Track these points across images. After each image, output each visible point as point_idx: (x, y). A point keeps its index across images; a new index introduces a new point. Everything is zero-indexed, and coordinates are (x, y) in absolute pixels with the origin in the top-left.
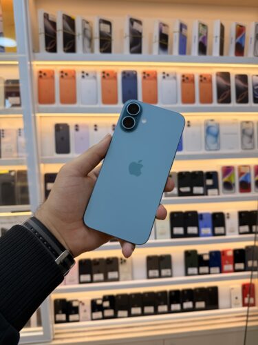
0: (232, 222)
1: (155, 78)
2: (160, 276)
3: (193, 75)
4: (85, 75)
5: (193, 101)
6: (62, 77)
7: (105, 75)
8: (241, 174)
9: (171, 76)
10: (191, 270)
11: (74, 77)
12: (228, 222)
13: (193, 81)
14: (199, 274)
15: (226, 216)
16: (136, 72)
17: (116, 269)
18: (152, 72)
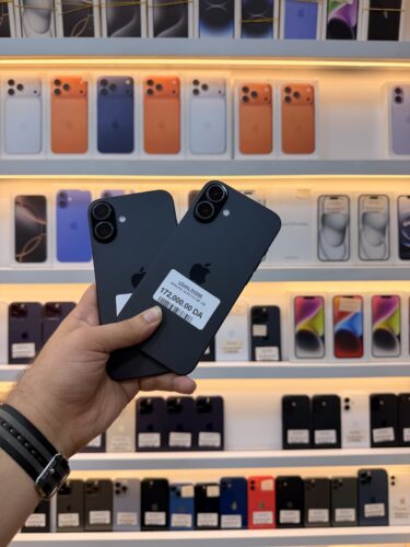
0: (356, 419)
1: (176, 94)
3: (270, 87)
4: (14, 87)
5: (267, 149)
7: (61, 88)
9: (211, 89)
12: (346, 419)
13: (268, 100)
15: (343, 404)
16: (131, 80)
17: (107, 505)
18: (169, 81)
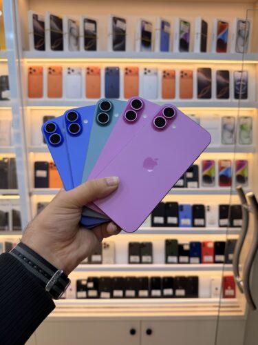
0: (212, 215)
1: (137, 74)
2: (141, 262)
3: (174, 71)
4: (70, 71)
5: (173, 97)
6: (50, 73)
7: (90, 71)
8: (221, 168)
9: (152, 72)
10: (171, 259)
11: (61, 73)
12: (208, 215)
13: (174, 77)
14: (179, 262)
15: (206, 208)
16: (118, 68)
17: (99, 253)
18: (134, 68)
